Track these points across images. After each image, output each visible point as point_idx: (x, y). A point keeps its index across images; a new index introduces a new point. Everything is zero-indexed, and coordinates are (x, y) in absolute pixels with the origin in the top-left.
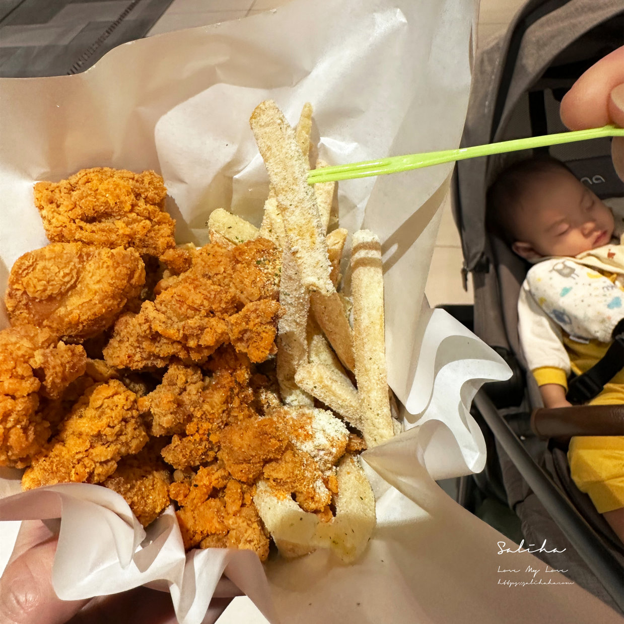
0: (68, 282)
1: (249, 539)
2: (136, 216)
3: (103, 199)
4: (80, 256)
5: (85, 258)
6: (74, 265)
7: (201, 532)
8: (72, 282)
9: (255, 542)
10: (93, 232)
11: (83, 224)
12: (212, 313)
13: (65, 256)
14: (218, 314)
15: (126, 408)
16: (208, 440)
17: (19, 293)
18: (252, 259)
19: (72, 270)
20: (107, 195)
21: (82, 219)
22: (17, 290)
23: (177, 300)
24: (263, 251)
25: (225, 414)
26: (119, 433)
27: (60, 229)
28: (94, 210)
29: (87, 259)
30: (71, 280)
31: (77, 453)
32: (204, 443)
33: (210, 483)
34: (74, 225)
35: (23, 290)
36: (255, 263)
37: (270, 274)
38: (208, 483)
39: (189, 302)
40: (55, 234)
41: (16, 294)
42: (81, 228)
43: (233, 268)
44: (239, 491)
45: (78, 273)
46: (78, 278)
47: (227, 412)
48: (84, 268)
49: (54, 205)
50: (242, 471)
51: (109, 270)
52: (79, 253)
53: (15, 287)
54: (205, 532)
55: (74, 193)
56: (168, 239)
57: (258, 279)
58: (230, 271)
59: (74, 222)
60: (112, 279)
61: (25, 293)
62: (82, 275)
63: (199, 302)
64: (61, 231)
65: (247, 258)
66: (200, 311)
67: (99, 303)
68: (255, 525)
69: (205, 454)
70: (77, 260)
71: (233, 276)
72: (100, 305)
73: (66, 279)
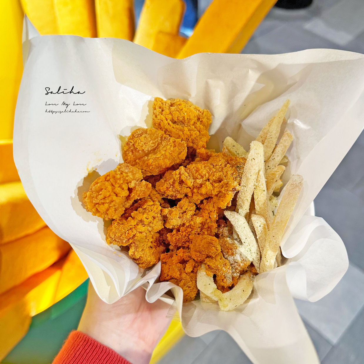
1: (189, 286)
2: (194, 128)
3: (183, 115)
4: (162, 137)
5: (163, 139)
6: (158, 140)
7: (171, 276)
8: (155, 147)
9: (191, 288)
10: (173, 128)
12: (208, 180)
13: (155, 135)
14: (211, 181)
16: (188, 237)
17: (131, 144)
18: (235, 164)
19: (156, 142)
20: (185, 114)
21: (171, 120)
22: (131, 142)
23: (195, 170)
27: (160, 121)
28: (177, 118)
29: (164, 140)
30: (154, 146)
31: (130, 225)
32: (186, 238)
33: (183, 256)
34: (166, 122)
35: (133, 143)
36: (236, 166)
37: (241, 173)
38: (182, 256)
39: (200, 172)
40: (157, 122)
41: (130, 144)
42: (169, 124)
43: (225, 165)
44: (194, 265)
46: (157, 146)
47: (200, 228)
48: (161, 143)
49: (161, 110)
50: (196, 255)
51: (171, 147)
52: (162, 136)
54: (172, 276)
55: (171, 108)
56: (204, 143)
58: (223, 166)
59: (167, 120)
60: (171, 151)
61: (133, 145)
62: (159, 146)
63: (204, 173)
64: (160, 122)
65: (233, 163)
66: (203, 177)
68: (193, 282)
69: (185, 242)
70: (159, 139)
71: (224, 168)
73: (152, 145)
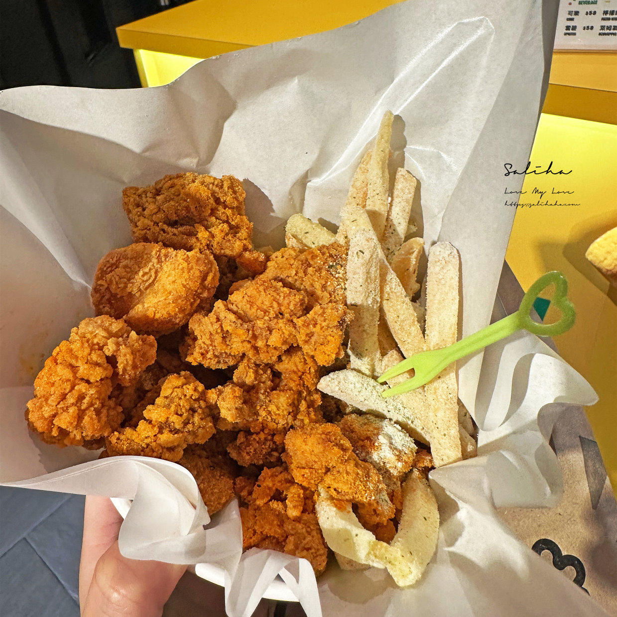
0: (147, 281)
1: (307, 546)
2: (215, 219)
3: (184, 204)
4: (159, 257)
5: (163, 259)
6: (153, 265)
7: (261, 532)
8: (151, 281)
9: (313, 550)
10: (174, 235)
11: (165, 227)
12: (281, 314)
14: (287, 316)
15: (193, 398)
16: (272, 440)
17: (103, 289)
18: (324, 264)
19: (150, 269)
20: (188, 200)
21: (164, 223)
22: (102, 285)
23: (247, 301)
24: (336, 256)
25: (290, 416)
26: (187, 421)
27: (144, 231)
28: (176, 213)
29: (165, 260)
30: (150, 278)
32: (268, 443)
33: (274, 485)
34: (157, 229)
35: (106, 286)
36: (327, 267)
37: (341, 278)
38: (270, 485)
39: (259, 303)
40: (140, 236)
41: (101, 290)
42: (164, 231)
43: (305, 273)
44: (302, 496)
45: (156, 272)
46: (156, 277)
47: (292, 414)
48: (161, 268)
49: (140, 209)
50: (304, 475)
51: (183, 272)
52: (158, 253)
53: (99, 282)
54: (265, 533)
55: (158, 198)
56: (245, 242)
57: (329, 283)
58: (301, 274)
59: (158, 225)
60: (186, 281)
61: (108, 288)
62: (159, 275)
63: (268, 303)
64: (146, 233)
65: (319, 262)
66: (269, 312)
67: (173, 302)
68: (314, 533)
69: (269, 454)
71: (304, 279)
72: (174, 305)
73: (145, 278)
